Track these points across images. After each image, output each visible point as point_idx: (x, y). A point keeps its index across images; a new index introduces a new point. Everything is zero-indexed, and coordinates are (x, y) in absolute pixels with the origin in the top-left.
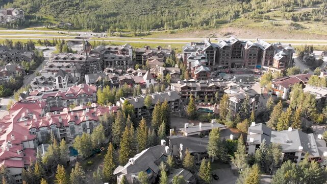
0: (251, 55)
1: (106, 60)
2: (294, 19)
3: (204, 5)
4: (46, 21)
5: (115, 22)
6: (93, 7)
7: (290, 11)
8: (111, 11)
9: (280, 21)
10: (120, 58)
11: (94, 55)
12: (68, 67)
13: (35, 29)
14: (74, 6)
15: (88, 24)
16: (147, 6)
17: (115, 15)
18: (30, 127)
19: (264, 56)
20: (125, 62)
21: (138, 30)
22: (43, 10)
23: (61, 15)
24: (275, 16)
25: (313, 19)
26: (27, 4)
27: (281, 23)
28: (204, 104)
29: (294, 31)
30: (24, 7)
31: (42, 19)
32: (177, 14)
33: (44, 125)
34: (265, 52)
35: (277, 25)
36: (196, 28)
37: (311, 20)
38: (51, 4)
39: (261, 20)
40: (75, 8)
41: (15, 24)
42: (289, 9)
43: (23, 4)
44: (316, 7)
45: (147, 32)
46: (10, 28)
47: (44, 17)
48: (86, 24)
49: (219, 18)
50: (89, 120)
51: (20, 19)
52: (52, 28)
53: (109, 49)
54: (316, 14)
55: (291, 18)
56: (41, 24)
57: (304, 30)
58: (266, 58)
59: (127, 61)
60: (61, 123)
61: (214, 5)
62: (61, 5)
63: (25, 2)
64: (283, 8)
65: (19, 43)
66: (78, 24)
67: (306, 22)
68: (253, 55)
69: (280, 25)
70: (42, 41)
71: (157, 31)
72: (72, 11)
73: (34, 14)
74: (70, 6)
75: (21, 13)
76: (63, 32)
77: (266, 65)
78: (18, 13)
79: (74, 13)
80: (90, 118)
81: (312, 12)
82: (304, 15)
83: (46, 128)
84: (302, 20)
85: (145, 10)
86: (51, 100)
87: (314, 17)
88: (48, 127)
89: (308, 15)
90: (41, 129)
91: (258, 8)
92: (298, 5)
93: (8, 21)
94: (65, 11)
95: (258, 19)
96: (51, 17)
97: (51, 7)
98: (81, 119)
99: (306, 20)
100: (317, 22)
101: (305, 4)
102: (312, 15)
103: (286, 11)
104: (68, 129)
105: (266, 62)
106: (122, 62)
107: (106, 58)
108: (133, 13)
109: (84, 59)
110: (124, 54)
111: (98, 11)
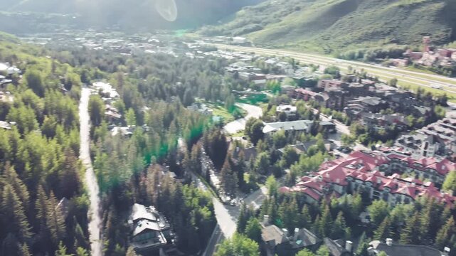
12: (449, 135)
18: (349, 174)
33: (361, 178)
41: (448, 69)
46: (440, 73)
50: (406, 195)
60: (378, 185)
65: (429, 94)
80: (408, 193)
83: (361, 182)
86: (396, 162)
88: (364, 182)
90: (357, 181)
93: (442, 64)
98: (400, 190)
104: (381, 193)
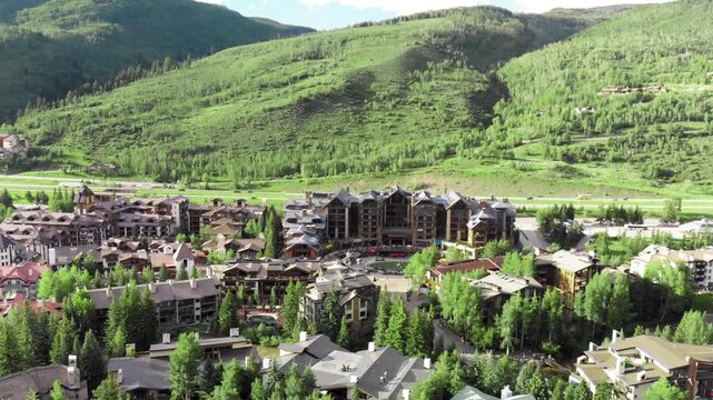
0: (421, 218)
1: (121, 224)
2: (569, 158)
3: (393, 134)
4: (67, 161)
5: (205, 164)
6: (168, 136)
7: (562, 144)
8: (202, 143)
9: (535, 162)
10: (151, 220)
11: (93, 213)
12: (26, 232)
13: (39, 175)
14: (131, 133)
15: (147, 166)
16: (277, 135)
17: (208, 150)
19: (448, 222)
20: (159, 229)
21: (247, 178)
22: (67, 139)
23: (101, 150)
24: (529, 154)
25: (610, 158)
26: (39, 127)
27: (536, 165)
28: (267, 307)
29: (560, 180)
30: (30, 133)
31: (62, 156)
32: (334, 150)
34: (449, 213)
35: (524, 170)
36: (360, 175)
37: (603, 160)
38: (86, 128)
39: (495, 160)
40: (132, 136)
42: (558, 139)
43: (31, 127)
44: (620, 134)
45: (264, 182)
47: (66, 152)
48: (143, 165)
49: (413, 157)
51: (16, 155)
52: (73, 174)
53: (137, 203)
54: (618, 147)
55: (559, 156)
56: (56, 167)
57: (584, 179)
58: (452, 226)
59: (163, 228)
61: (413, 135)
62: (106, 131)
63: (36, 124)
64: (549, 137)
66: (129, 165)
67: (593, 164)
68: (425, 218)
69: (531, 170)
70: (34, 195)
71: (284, 180)
72: (124, 141)
73: (48, 148)
74: (124, 132)
75: (22, 143)
76: (91, 181)
77: (453, 239)
78: (15, 143)
79: (127, 146)
81: (609, 145)
82: (591, 150)
84: (585, 160)
85: (272, 142)
87: (611, 154)
89: (600, 150)
91: (498, 138)
92: (582, 131)
94: (111, 143)
95: (491, 158)
96: (80, 154)
97: (85, 133)
99: (594, 160)
100: (619, 164)
101: (596, 129)
102: (607, 151)
103: (554, 143)
105: (454, 233)
106: (154, 228)
107: (122, 221)
108: (245, 148)
109: (68, 219)
110: (161, 213)
111: (177, 144)
